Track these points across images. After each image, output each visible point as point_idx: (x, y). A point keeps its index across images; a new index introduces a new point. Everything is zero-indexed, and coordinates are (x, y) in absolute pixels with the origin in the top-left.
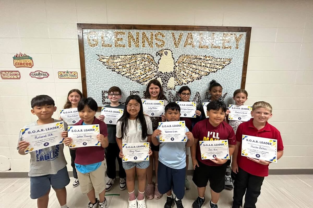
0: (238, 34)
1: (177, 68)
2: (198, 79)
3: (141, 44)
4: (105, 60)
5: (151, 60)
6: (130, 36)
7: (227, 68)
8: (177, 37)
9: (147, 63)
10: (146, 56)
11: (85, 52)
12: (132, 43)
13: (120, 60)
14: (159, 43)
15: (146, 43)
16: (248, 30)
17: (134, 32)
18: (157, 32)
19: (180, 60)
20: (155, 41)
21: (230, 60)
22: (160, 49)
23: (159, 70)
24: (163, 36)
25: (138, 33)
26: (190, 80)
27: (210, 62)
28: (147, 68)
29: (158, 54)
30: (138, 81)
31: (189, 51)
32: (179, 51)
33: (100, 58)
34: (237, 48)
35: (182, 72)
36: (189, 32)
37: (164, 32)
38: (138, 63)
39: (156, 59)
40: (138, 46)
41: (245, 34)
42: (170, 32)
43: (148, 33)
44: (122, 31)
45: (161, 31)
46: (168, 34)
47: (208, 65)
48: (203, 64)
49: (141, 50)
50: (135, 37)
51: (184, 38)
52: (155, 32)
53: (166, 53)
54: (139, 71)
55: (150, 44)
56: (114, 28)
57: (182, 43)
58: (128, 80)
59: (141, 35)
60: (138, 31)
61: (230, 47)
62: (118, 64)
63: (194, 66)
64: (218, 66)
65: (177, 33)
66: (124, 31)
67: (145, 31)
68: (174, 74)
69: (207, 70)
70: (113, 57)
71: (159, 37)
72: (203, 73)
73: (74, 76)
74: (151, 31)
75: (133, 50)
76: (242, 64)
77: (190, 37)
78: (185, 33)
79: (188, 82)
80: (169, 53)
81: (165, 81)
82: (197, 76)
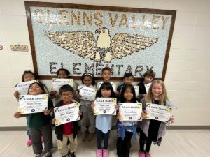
0: (165, 16)
1: (113, 45)
2: (130, 54)
3: (82, 23)
4: (51, 36)
5: (91, 37)
6: (73, 15)
7: (154, 46)
8: (113, 17)
9: (87, 39)
10: (87, 33)
11: (33, 28)
12: (75, 21)
13: (64, 36)
14: (98, 22)
15: (87, 22)
16: (173, 13)
17: (76, 11)
18: (96, 12)
19: (116, 38)
20: (94, 20)
21: (157, 39)
22: (99, 27)
23: (98, 46)
24: (101, 16)
25: (79, 13)
26: (123, 55)
27: (140, 40)
28: (88, 44)
29: (97, 32)
30: (80, 55)
31: (123, 30)
32: (115, 30)
33: (47, 34)
34: (164, 28)
35: (117, 48)
36: (124, 13)
37: (103, 12)
38: (80, 39)
39: (96, 36)
40: (79, 24)
41: (171, 16)
42: (108, 12)
43: (88, 12)
44: (65, 9)
45: (99, 11)
46: (106, 14)
47: (139, 43)
48: (135, 42)
49: (82, 28)
50: (77, 16)
51: (119, 19)
52: (94, 12)
53: (104, 31)
54: (81, 46)
55: (90, 23)
56: (58, 7)
57: (118, 23)
58: (72, 54)
59: (82, 14)
60: (80, 10)
61: (158, 28)
62: (63, 39)
63: (127, 43)
64: (146, 44)
65: (114, 14)
66: (67, 10)
67: (86, 11)
68: (110, 49)
69: (138, 47)
70: (58, 33)
71: (98, 17)
72: (134, 49)
73: (25, 49)
74: (92, 11)
75: (75, 28)
76: (166, 43)
77: (124, 18)
78: (121, 14)
79: (122, 57)
80: (107, 31)
81: (103, 55)
82: (129, 52)
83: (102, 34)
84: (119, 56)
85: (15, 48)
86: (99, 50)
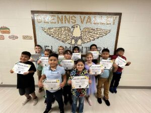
0: (115, 16)
1: (82, 35)
3: (64, 22)
4: (46, 30)
5: (69, 30)
6: (58, 18)
7: (108, 35)
8: (82, 18)
9: (67, 32)
10: (66, 28)
11: (36, 25)
12: (60, 21)
13: (53, 30)
14: (73, 21)
15: (67, 21)
16: (120, 14)
17: (60, 15)
19: (84, 30)
20: (71, 20)
21: (110, 30)
22: (74, 24)
23: (73, 36)
24: (75, 18)
27: (99, 31)
29: (72, 27)
30: (62, 41)
31: (89, 25)
32: (84, 25)
33: (43, 29)
34: (114, 24)
35: (85, 37)
36: (89, 15)
37: (76, 15)
38: (62, 31)
39: (72, 29)
40: (62, 23)
41: (118, 16)
42: (79, 15)
43: (68, 16)
45: (74, 15)
46: (78, 16)
47: (98, 33)
48: (96, 33)
49: (64, 25)
50: (61, 18)
51: (86, 19)
52: (71, 15)
54: (63, 36)
55: (69, 22)
56: (50, 13)
57: (85, 21)
58: (57, 41)
59: (64, 17)
60: (62, 15)
61: (110, 24)
62: (52, 32)
64: (103, 34)
65: (83, 16)
66: (55, 15)
67: (66, 15)
69: (98, 36)
70: (50, 28)
71: (73, 18)
75: (60, 25)
76: (116, 33)
77: (89, 18)
78: (87, 16)
79: (88, 42)
80: (78, 26)
81: (76, 41)
82: (92, 39)
83: (76, 29)
84: (86, 42)
85: (25, 37)
86: (73, 38)
